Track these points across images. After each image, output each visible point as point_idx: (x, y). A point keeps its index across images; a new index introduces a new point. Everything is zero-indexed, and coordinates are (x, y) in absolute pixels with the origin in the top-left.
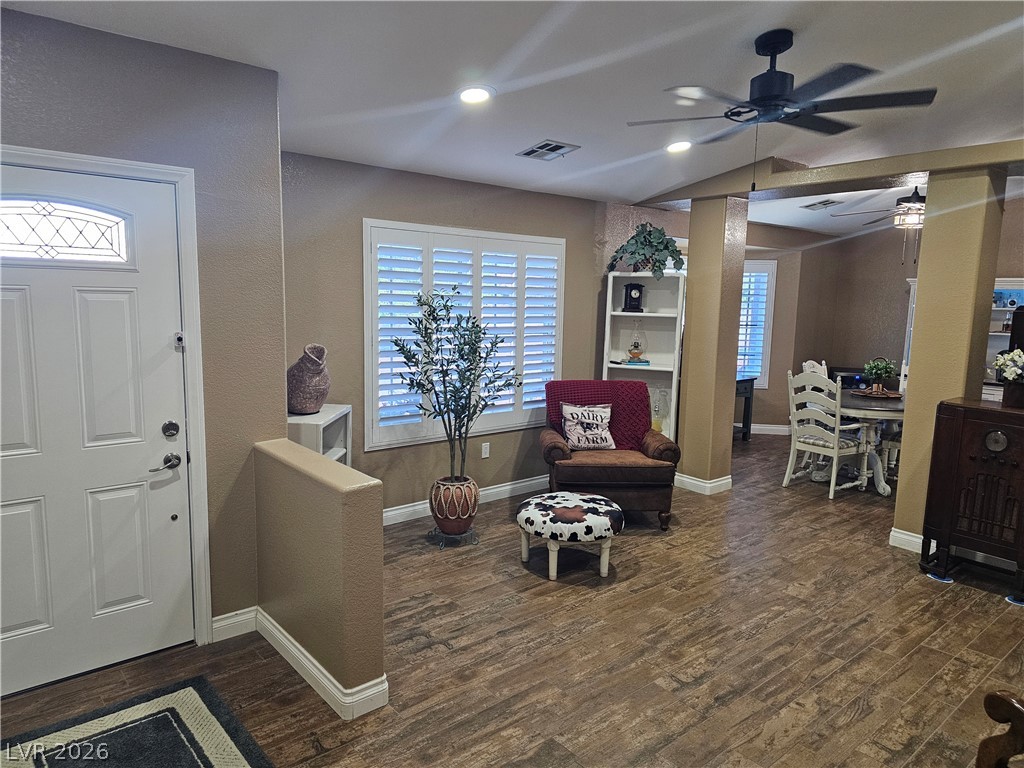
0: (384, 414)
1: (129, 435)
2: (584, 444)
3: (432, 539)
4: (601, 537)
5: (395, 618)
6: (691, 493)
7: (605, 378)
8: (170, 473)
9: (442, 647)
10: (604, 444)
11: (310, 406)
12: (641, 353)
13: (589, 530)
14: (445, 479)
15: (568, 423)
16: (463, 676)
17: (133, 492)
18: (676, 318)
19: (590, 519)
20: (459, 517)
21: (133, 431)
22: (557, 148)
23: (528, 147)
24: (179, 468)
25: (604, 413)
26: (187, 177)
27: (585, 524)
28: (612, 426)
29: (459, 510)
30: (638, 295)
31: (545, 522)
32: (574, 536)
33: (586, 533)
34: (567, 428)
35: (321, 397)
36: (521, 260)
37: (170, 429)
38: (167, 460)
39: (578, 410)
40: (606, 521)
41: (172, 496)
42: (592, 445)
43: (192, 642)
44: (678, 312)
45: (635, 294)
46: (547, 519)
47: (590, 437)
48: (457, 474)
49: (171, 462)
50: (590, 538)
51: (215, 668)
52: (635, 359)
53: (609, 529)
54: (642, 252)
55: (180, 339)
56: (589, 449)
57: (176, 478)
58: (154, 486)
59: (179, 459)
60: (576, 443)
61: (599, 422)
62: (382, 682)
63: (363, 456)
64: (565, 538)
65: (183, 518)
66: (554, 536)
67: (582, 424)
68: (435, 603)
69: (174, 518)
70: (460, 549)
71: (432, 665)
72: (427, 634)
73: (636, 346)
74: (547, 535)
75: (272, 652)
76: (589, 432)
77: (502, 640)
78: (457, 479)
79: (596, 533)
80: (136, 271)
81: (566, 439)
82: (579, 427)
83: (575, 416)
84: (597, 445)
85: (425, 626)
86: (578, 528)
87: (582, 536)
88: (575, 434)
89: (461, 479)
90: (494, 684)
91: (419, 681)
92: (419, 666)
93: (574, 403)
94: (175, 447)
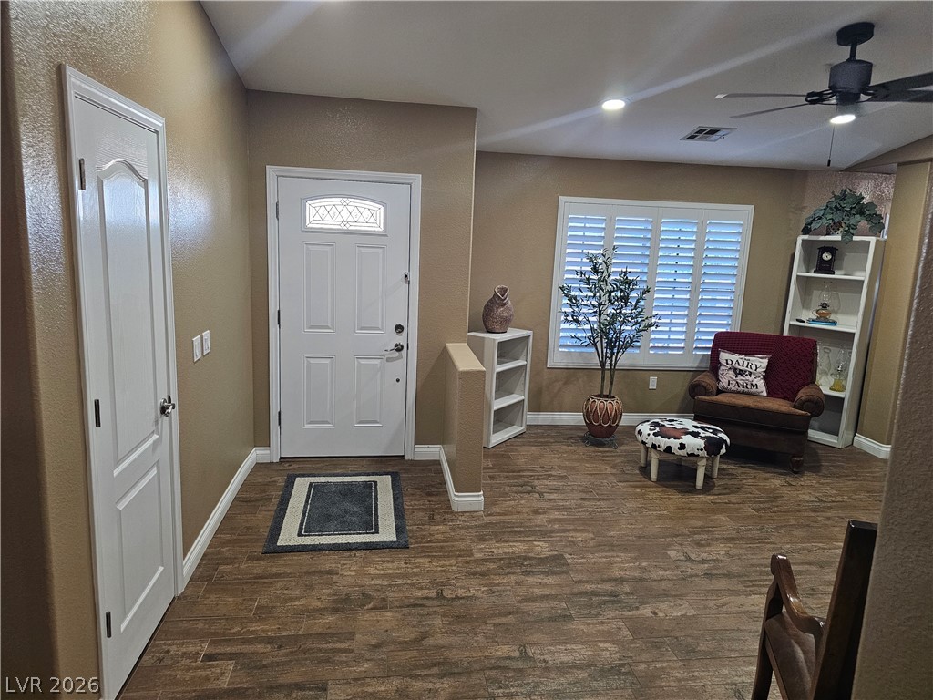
0: (562, 342)
1: (377, 329)
2: (733, 387)
3: (584, 439)
4: (692, 455)
5: (521, 474)
6: (866, 453)
7: (786, 333)
8: (397, 353)
9: (537, 495)
10: (754, 390)
11: (497, 327)
12: (829, 314)
13: (682, 446)
14: (599, 396)
15: (722, 368)
16: (536, 512)
17: (377, 362)
18: (863, 281)
19: (687, 439)
20: (600, 424)
21: (380, 327)
22: (713, 132)
23: (688, 132)
24: (402, 352)
25: (761, 363)
26: (417, 179)
27: (680, 441)
28: (768, 376)
29: (601, 419)
30: (830, 257)
31: (649, 435)
32: (669, 449)
33: (679, 449)
34: (720, 372)
35: (505, 324)
36: (702, 225)
37: (399, 328)
38: (396, 346)
39: (734, 358)
40: (702, 443)
41: (397, 368)
42: (741, 389)
43: (403, 456)
44: (864, 276)
45: (826, 257)
46: (652, 433)
47: (741, 382)
48: (606, 392)
49: (399, 348)
50: (682, 453)
51: (406, 471)
52: (822, 318)
53: (702, 450)
54: (830, 216)
55: (406, 276)
56: (738, 392)
57: (400, 357)
58: (389, 360)
59: (402, 347)
60: (726, 386)
61: (753, 370)
62: (479, 496)
63: (546, 370)
64: (662, 449)
65: (403, 381)
66: (654, 446)
67: (735, 370)
68: (554, 473)
69: (398, 380)
70: (601, 449)
71: (523, 502)
72: (533, 487)
73: (824, 306)
74: (649, 445)
75: (440, 472)
76: (740, 377)
77: (580, 502)
78: (607, 396)
79: (688, 450)
80: (386, 236)
81: (718, 381)
82: (731, 372)
83: (730, 362)
84: (746, 390)
85: (536, 482)
86: (674, 443)
87: (675, 449)
88: (726, 378)
89: (609, 396)
90: (552, 521)
91: (508, 506)
92: (515, 500)
93: (733, 351)
94: (401, 339)
